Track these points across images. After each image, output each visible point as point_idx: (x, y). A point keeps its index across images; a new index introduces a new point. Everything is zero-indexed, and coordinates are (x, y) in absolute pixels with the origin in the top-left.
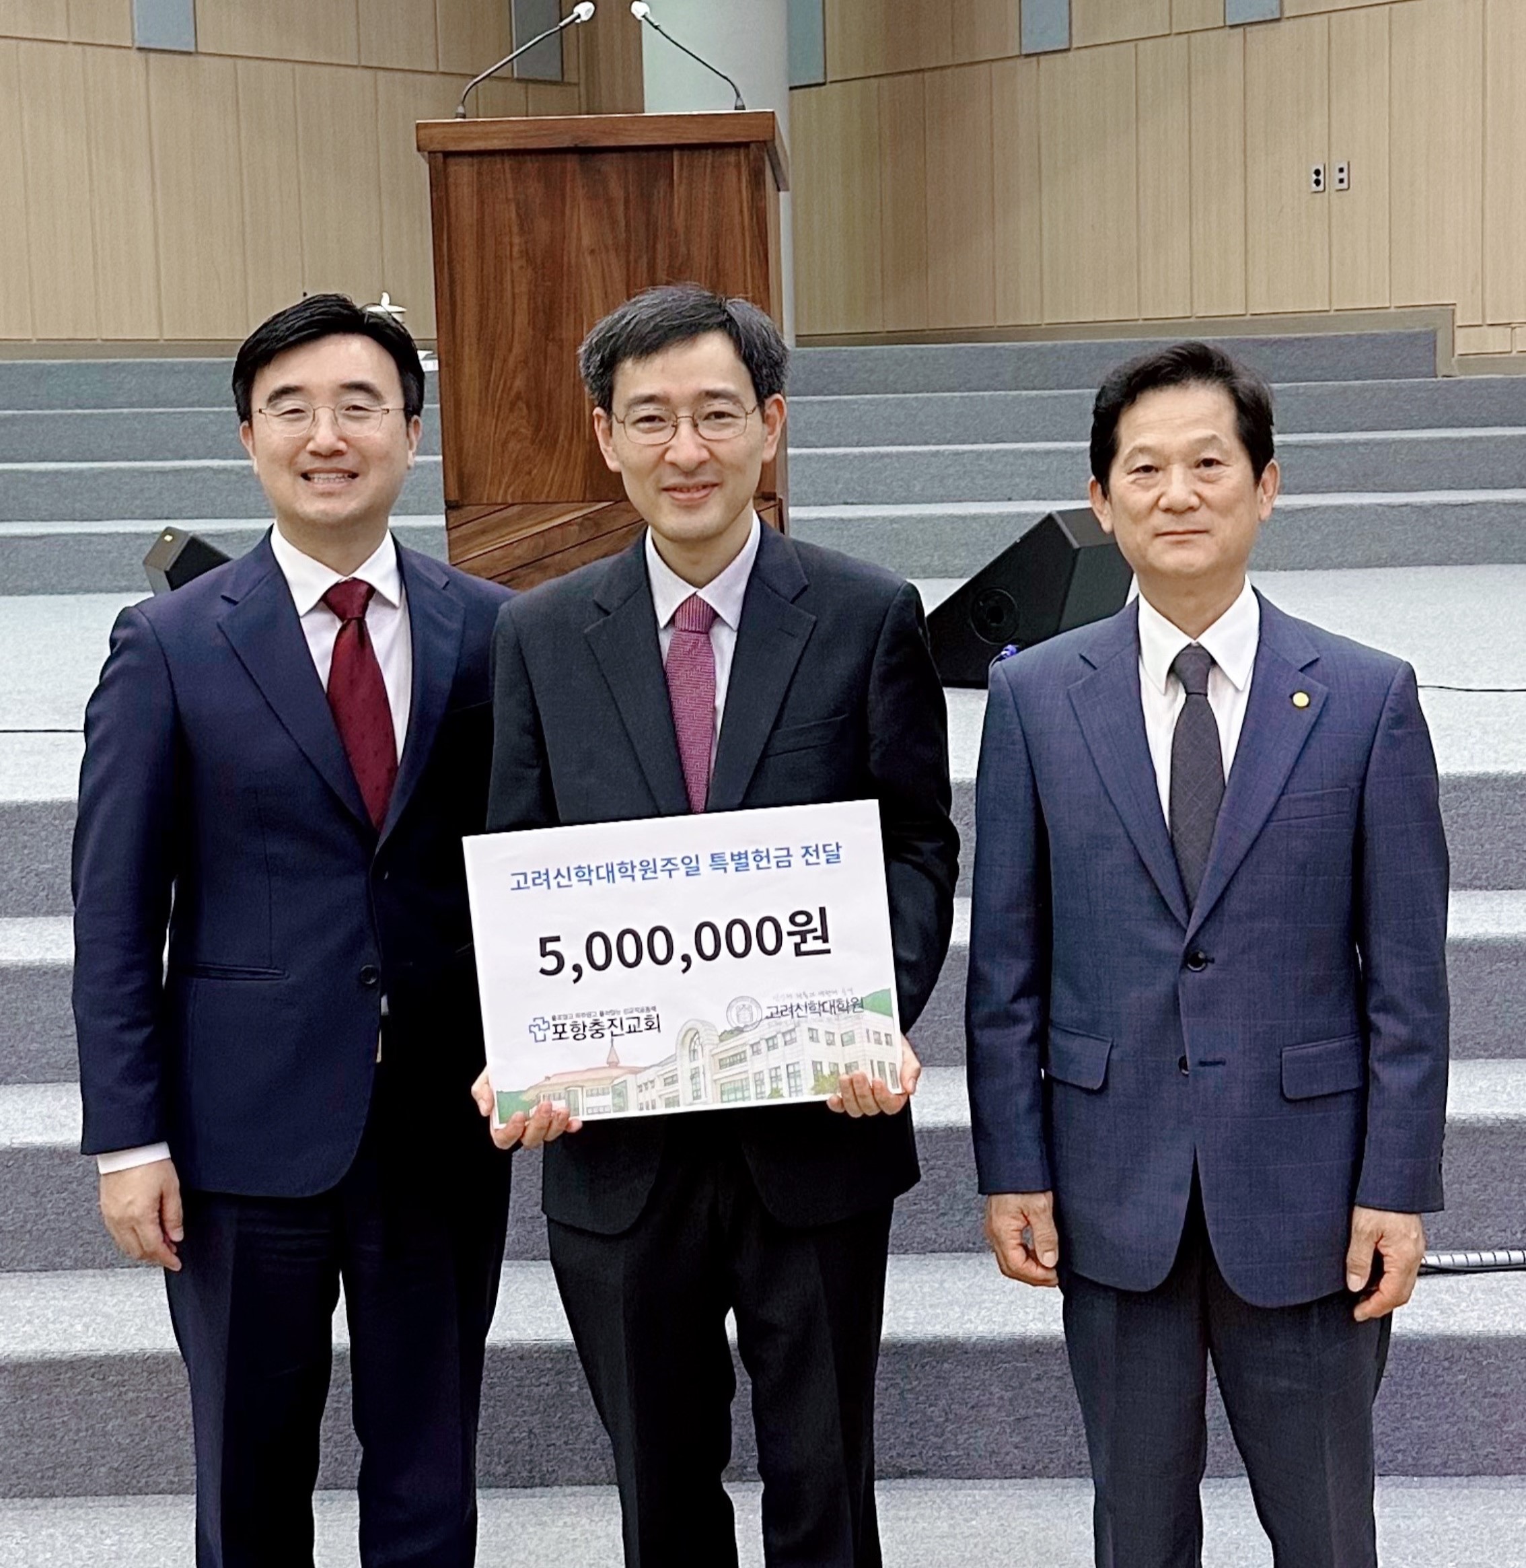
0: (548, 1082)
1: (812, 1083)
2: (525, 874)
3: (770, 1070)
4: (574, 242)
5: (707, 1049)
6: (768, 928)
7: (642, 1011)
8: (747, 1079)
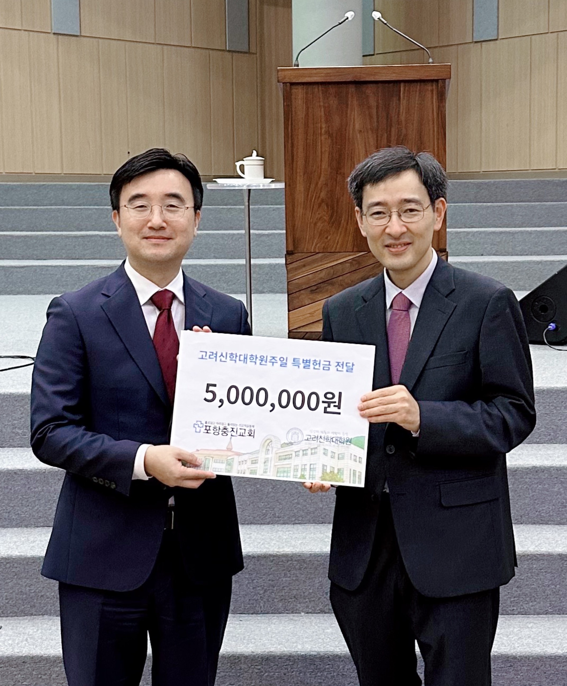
0: (197, 452)
1: (320, 475)
2: (206, 352)
3: (302, 465)
4: (352, 126)
5: (274, 450)
6: (314, 398)
7: (248, 427)
8: (290, 467)
